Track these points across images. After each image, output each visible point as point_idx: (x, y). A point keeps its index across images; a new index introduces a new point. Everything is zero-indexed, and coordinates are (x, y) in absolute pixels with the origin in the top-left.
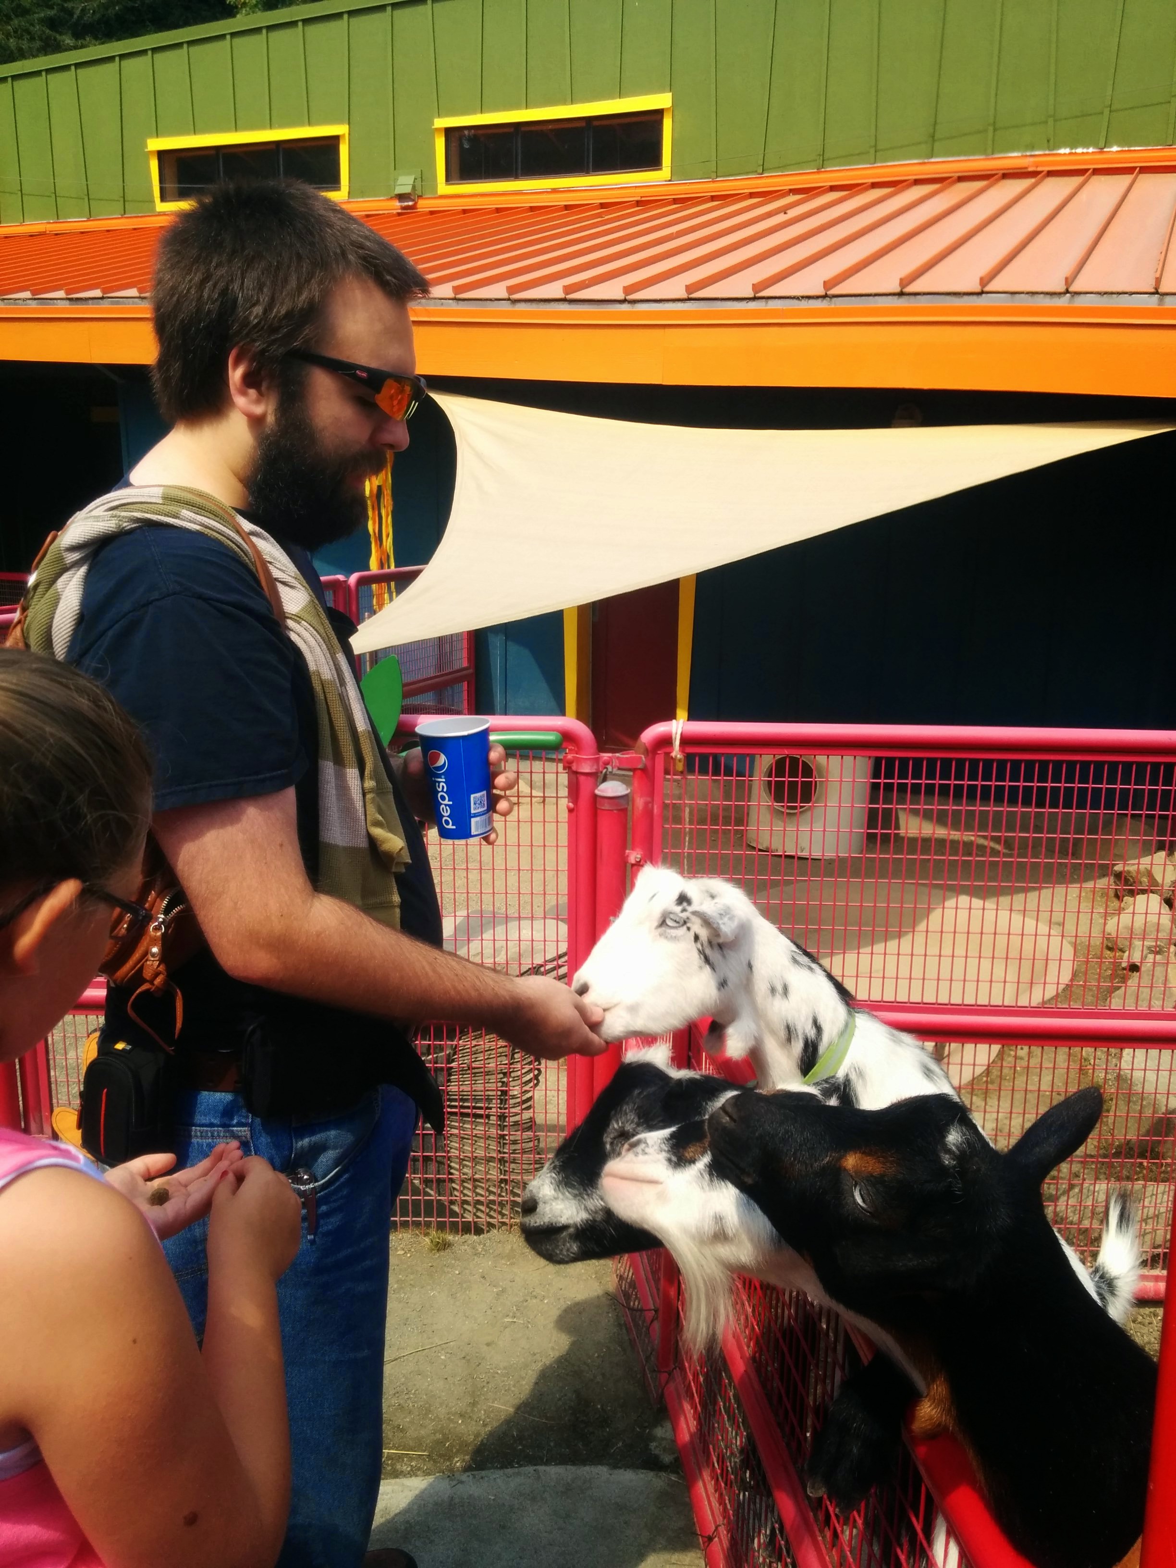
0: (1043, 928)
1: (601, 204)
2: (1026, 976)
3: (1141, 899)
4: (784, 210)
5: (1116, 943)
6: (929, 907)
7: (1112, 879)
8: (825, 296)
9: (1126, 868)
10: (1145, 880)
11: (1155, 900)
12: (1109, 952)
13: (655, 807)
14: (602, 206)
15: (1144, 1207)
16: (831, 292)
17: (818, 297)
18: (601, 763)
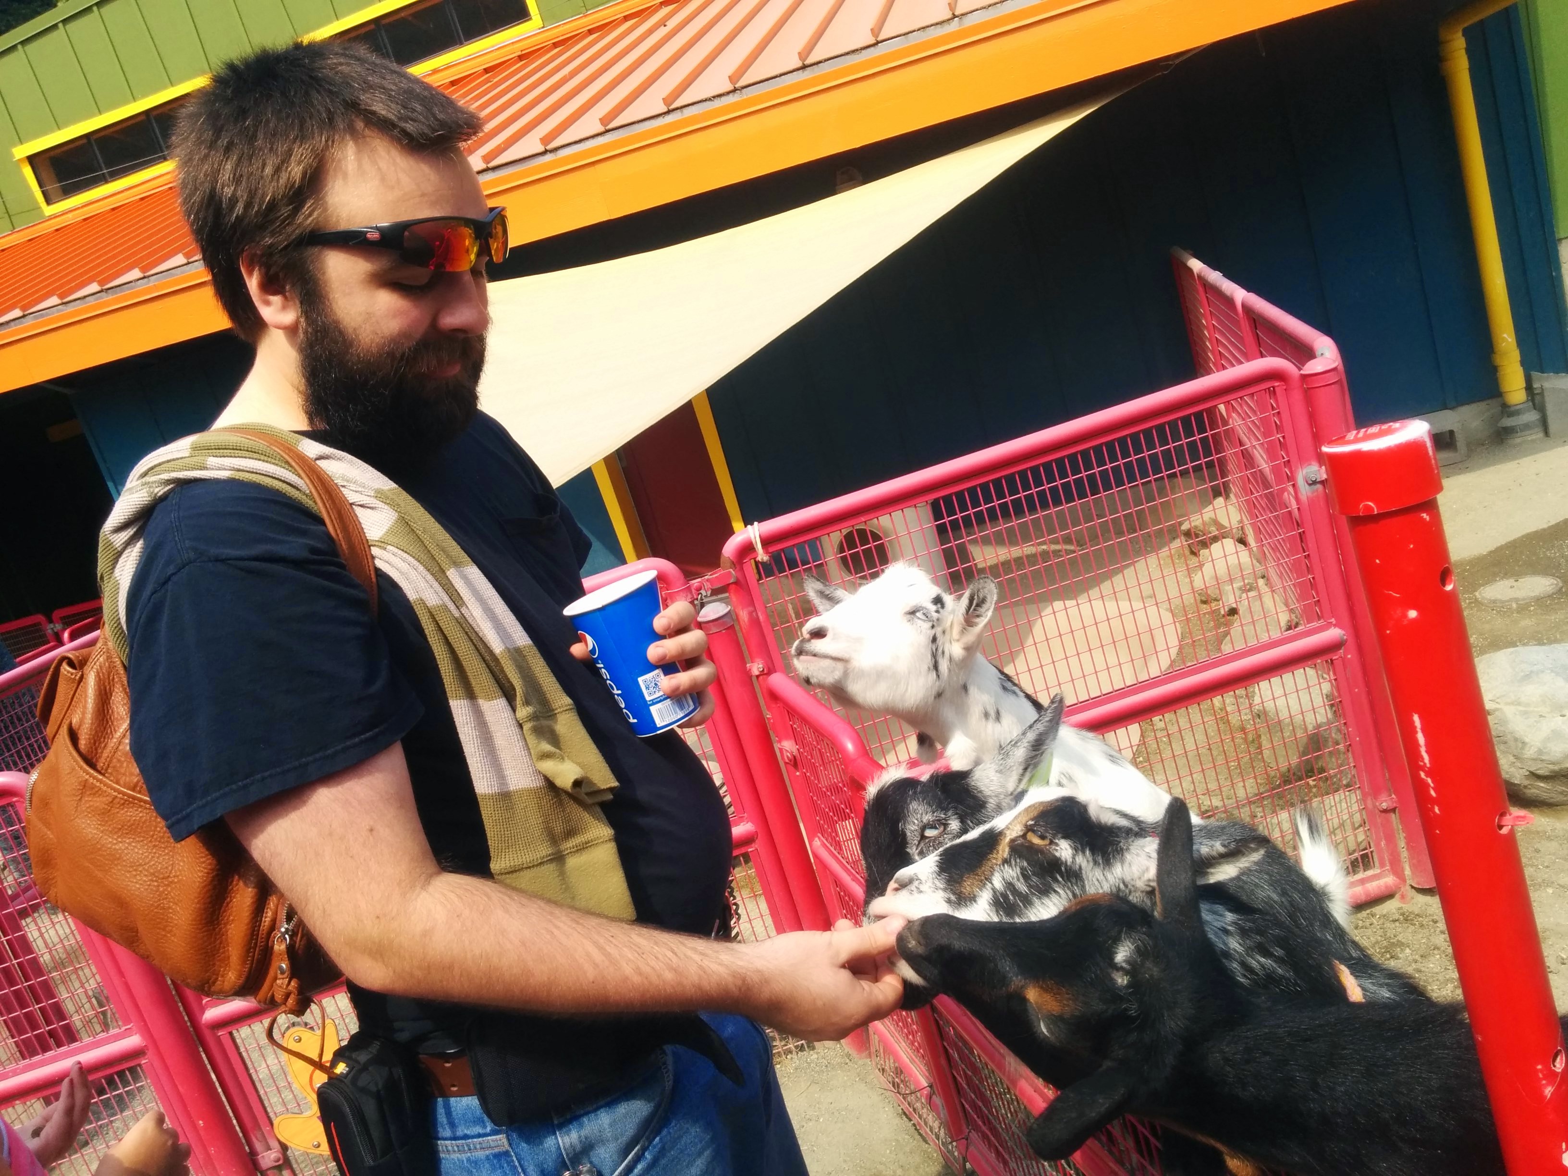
0: (1138, 605)
1: (485, 69)
2: (1137, 653)
3: (1216, 547)
4: (663, 23)
5: (1208, 595)
6: (1029, 621)
7: (1183, 538)
8: (735, 90)
9: (1193, 524)
10: (1213, 529)
11: (1229, 543)
12: (1205, 606)
13: (760, 614)
14: (486, 71)
15: (1327, 820)
16: (739, 84)
17: (728, 93)
18: (694, 591)
